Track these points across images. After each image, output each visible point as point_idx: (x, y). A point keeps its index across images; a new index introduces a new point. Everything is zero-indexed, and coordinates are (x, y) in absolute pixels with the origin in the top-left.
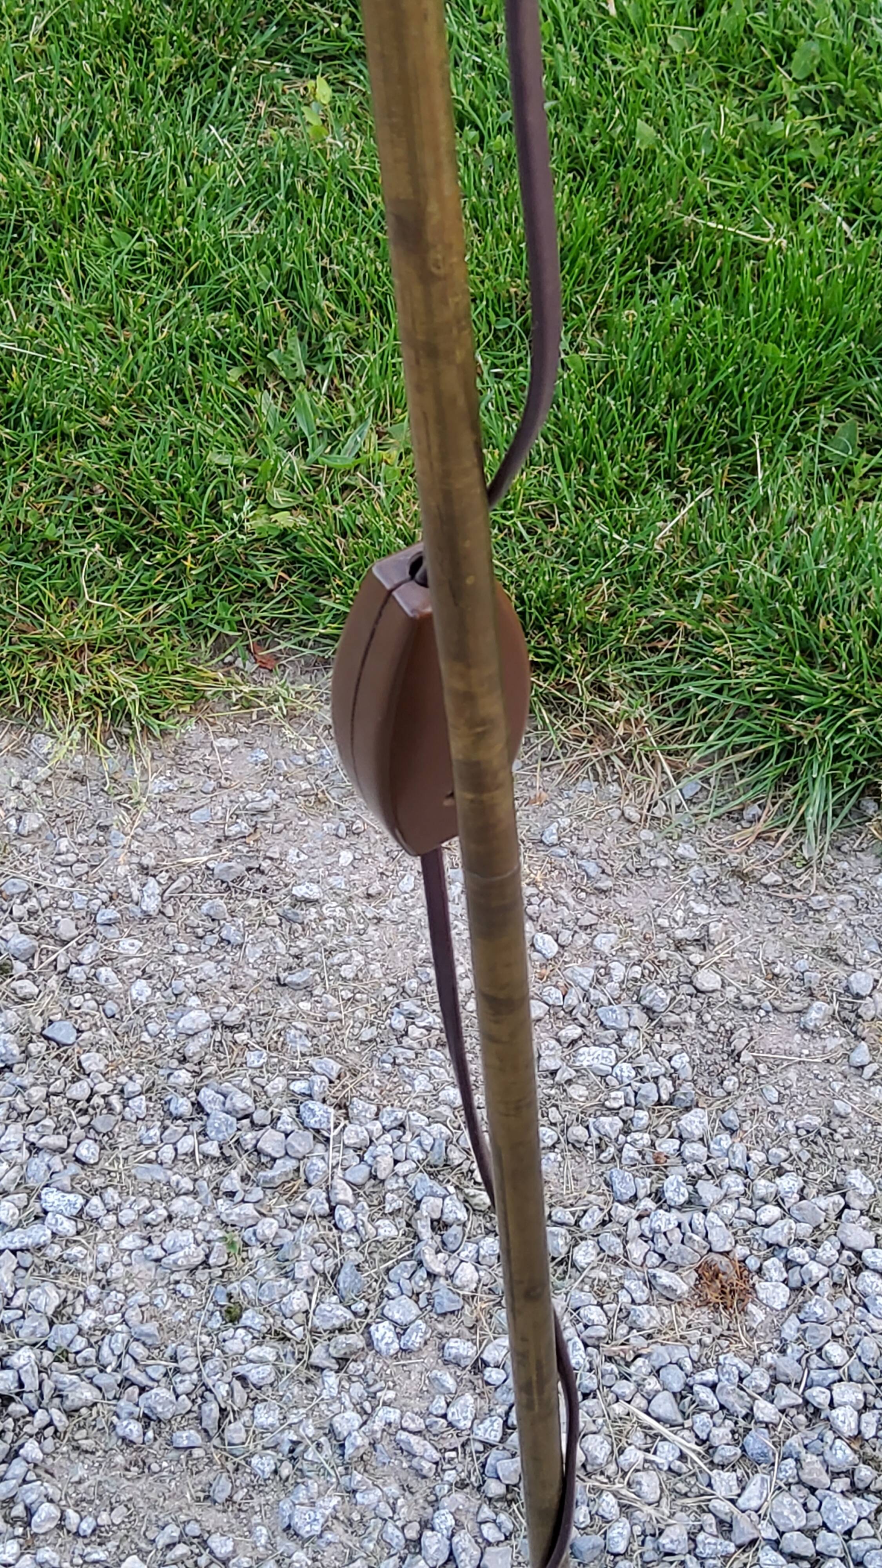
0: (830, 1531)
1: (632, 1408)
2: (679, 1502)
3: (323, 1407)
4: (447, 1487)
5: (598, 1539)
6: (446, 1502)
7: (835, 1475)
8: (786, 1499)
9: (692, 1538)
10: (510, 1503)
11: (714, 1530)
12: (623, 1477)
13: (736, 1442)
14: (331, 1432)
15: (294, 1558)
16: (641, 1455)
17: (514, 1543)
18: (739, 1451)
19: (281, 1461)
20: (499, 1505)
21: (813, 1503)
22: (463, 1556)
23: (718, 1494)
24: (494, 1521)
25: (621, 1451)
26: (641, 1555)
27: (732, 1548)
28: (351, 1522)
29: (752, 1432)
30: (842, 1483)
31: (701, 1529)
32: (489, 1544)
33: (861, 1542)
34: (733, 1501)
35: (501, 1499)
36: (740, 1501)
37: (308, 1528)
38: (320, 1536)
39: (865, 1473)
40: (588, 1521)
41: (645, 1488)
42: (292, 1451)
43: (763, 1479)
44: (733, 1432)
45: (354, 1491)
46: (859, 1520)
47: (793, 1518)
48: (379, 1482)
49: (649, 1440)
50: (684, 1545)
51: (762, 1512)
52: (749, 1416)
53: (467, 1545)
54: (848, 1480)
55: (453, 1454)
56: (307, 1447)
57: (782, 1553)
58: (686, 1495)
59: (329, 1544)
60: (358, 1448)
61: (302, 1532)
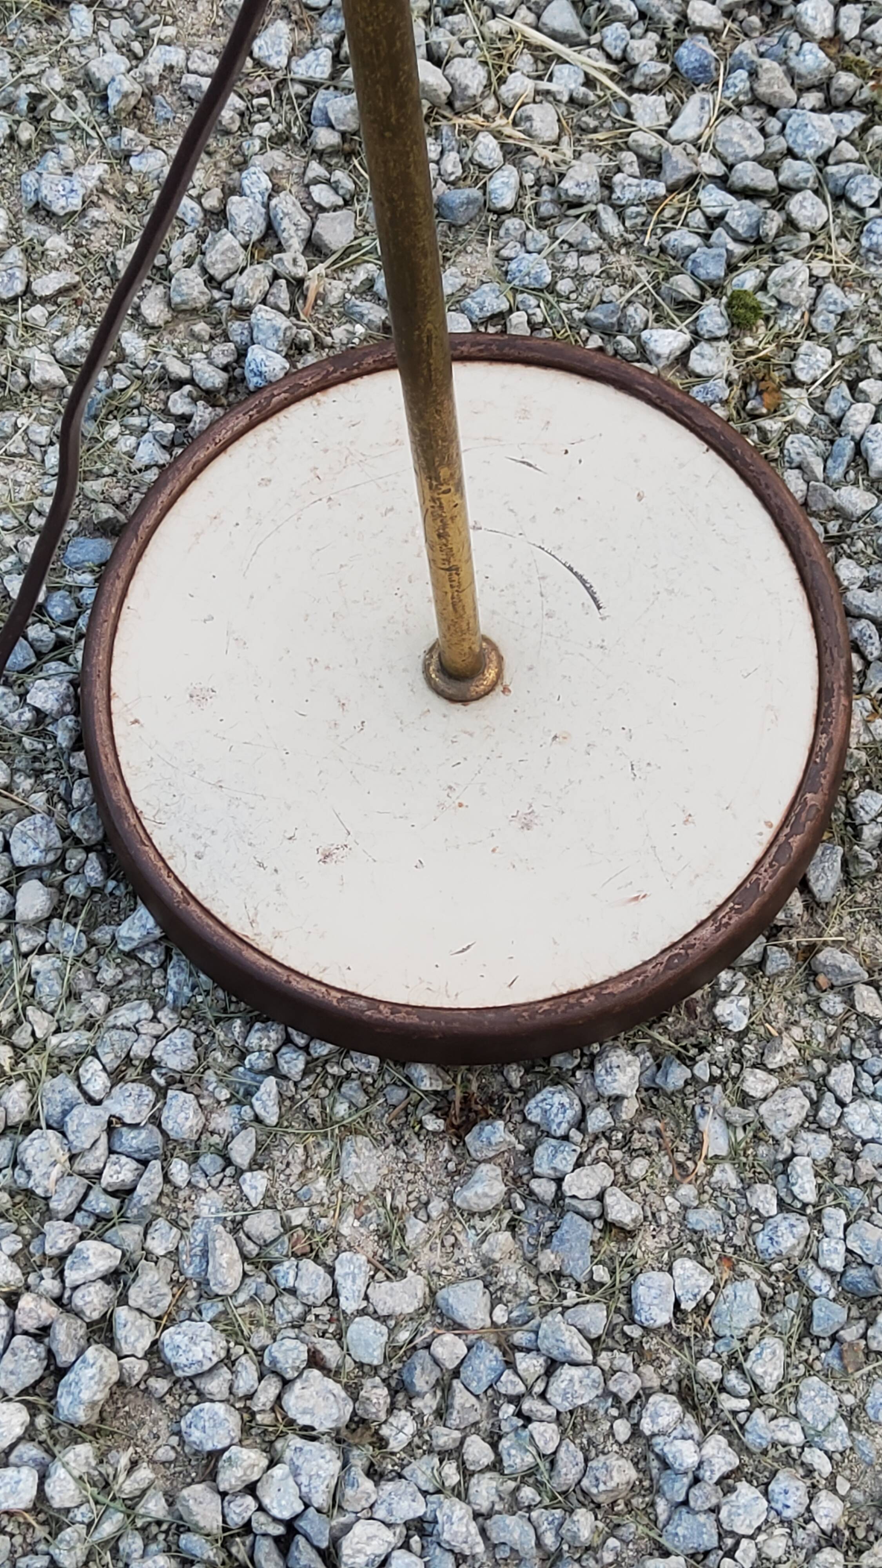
0: (795, 157)
1: (516, 23)
2: (586, 138)
3: (73, 52)
4: (257, 143)
5: (476, 193)
6: (257, 160)
7: (801, 91)
8: (734, 121)
9: (606, 184)
10: (348, 156)
11: (636, 169)
12: (507, 115)
13: (664, 59)
14: (88, 82)
15: (48, 245)
16: (530, 84)
17: (357, 207)
18: (668, 68)
19: (18, 122)
20: (334, 161)
21: (774, 125)
22: (285, 223)
23: (639, 123)
24: (328, 182)
25: (502, 81)
26: (536, 208)
27: (661, 190)
28: (124, 194)
29: (686, 43)
30: (813, 99)
31: (619, 170)
32: (322, 209)
33: (842, 167)
34: (662, 133)
35: (335, 151)
36: (672, 132)
37: (62, 202)
38: (83, 213)
39: (846, 80)
40: (459, 172)
41: (537, 124)
42: (32, 109)
43: (703, 100)
44: (659, 47)
45: (127, 156)
46: (838, 141)
47: (746, 144)
48: (162, 143)
49: (541, 66)
50: (593, 191)
51: (703, 141)
52: (683, 22)
53: (290, 208)
54: (821, 95)
55: (264, 100)
56: (53, 104)
57: (732, 192)
58: (595, 131)
59: (96, 223)
60: (126, 96)
61: (56, 208)
